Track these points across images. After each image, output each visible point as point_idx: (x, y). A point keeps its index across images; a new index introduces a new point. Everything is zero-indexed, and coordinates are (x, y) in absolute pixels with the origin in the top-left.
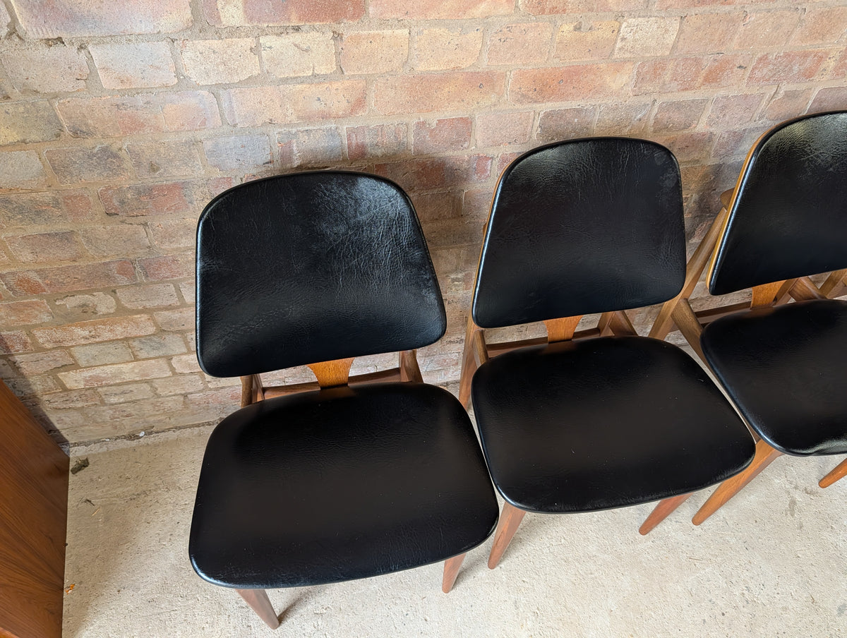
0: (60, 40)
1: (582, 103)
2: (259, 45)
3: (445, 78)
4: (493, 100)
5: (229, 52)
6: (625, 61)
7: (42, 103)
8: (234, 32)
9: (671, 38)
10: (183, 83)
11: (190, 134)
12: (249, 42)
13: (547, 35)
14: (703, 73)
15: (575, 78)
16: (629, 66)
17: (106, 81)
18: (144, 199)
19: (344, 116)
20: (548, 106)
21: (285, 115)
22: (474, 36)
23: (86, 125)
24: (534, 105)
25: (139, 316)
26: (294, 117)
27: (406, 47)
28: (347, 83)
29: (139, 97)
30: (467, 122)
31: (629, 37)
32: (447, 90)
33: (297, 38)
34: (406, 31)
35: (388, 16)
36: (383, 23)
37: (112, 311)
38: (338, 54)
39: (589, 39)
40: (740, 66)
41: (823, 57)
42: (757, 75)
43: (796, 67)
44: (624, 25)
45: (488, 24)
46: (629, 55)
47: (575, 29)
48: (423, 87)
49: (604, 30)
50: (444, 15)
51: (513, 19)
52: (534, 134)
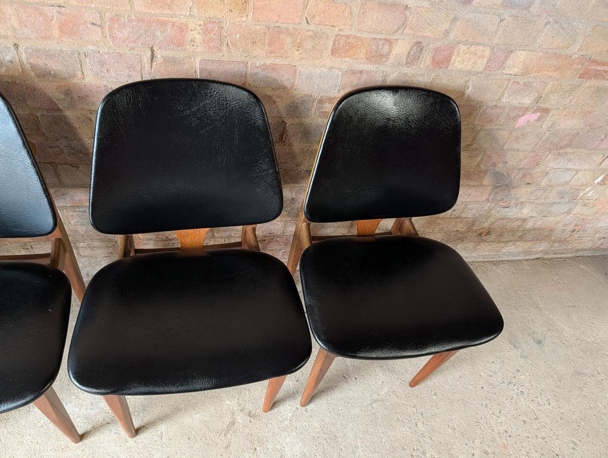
14: (55, 24)
40: (93, 24)
41: (182, 29)
42: (119, 35)
43: (158, 33)
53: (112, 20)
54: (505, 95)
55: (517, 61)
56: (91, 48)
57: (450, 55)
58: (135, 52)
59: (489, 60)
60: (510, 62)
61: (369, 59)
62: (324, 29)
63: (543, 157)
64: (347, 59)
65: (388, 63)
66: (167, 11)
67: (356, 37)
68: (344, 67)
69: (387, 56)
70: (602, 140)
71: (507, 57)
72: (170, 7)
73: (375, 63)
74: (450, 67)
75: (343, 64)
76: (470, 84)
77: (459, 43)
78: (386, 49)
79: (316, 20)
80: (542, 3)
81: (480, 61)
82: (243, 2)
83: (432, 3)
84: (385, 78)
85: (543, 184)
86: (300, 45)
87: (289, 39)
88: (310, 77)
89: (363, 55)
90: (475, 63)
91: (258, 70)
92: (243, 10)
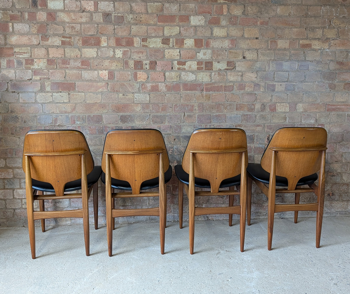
0: (15, 92)
1: (130, 114)
2: (52, 95)
3: (94, 105)
4: (107, 111)
5: (46, 96)
7: (7, 104)
8: (48, 92)
9: (148, 99)
10: (36, 102)
11: (35, 114)
12: (51, 94)
13: (117, 96)
14: (161, 108)
15: (126, 107)
16: (139, 105)
17: (21, 101)
18: (21, 130)
19: (70, 113)
20: (121, 114)
21: (57, 111)
22: (100, 96)
23: (14, 110)
24: (117, 113)
25: (10, 170)
26: (58, 112)
27: (84, 97)
28: (71, 104)
29: (26, 104)
30: (100, 116)
31: (137, 98)
32: (94, 108)
33: (60, 94)
34: (84, 94)
35: (80, 90)
36: (79, 92)
37: (3, 166)
38: (69, 98)
39: (127, 98)
40: (170, 107)
41: (193, 106)
42: (176, 109)
43: (186, 108)
44: (135, 95)
45: (102, 93)
46: (139, 102)
47: (123, 95)
48: (89, 107)
49: (130, 96)
50: (92, 91)
51: (108, 92)
52: (119, 121)
53: (175, 105)
54: (302, 120)
55: (300, 107)
56: (169, 114)
57: (275, 107)
58: (180, 114)
59: (290, 108)
60: (297, 108)
61: (249, 111)
62: (232, 103)
64: (241, 111)
65: (255, 111)
66: (189, 102)
67: (242, 104)
69: (254, 109)
71: (296, 106)
73: (251, 112)
74: (277, 111)
75: (241, 113)
76: (287, 116)
77: (276, 103)
78: (253, 107)
79: (230, 100)
80: (298, 88)
81: (286, 108)
82: (208, 97)
83: (263, 92)
84: (256, 116)
85: (343, 161)
86: (226, 108)
87: (222, 107)
88: (231, 118)
89: (246, 109)
90: (285, 109)
91: (214, 117)
92: (209, 100)
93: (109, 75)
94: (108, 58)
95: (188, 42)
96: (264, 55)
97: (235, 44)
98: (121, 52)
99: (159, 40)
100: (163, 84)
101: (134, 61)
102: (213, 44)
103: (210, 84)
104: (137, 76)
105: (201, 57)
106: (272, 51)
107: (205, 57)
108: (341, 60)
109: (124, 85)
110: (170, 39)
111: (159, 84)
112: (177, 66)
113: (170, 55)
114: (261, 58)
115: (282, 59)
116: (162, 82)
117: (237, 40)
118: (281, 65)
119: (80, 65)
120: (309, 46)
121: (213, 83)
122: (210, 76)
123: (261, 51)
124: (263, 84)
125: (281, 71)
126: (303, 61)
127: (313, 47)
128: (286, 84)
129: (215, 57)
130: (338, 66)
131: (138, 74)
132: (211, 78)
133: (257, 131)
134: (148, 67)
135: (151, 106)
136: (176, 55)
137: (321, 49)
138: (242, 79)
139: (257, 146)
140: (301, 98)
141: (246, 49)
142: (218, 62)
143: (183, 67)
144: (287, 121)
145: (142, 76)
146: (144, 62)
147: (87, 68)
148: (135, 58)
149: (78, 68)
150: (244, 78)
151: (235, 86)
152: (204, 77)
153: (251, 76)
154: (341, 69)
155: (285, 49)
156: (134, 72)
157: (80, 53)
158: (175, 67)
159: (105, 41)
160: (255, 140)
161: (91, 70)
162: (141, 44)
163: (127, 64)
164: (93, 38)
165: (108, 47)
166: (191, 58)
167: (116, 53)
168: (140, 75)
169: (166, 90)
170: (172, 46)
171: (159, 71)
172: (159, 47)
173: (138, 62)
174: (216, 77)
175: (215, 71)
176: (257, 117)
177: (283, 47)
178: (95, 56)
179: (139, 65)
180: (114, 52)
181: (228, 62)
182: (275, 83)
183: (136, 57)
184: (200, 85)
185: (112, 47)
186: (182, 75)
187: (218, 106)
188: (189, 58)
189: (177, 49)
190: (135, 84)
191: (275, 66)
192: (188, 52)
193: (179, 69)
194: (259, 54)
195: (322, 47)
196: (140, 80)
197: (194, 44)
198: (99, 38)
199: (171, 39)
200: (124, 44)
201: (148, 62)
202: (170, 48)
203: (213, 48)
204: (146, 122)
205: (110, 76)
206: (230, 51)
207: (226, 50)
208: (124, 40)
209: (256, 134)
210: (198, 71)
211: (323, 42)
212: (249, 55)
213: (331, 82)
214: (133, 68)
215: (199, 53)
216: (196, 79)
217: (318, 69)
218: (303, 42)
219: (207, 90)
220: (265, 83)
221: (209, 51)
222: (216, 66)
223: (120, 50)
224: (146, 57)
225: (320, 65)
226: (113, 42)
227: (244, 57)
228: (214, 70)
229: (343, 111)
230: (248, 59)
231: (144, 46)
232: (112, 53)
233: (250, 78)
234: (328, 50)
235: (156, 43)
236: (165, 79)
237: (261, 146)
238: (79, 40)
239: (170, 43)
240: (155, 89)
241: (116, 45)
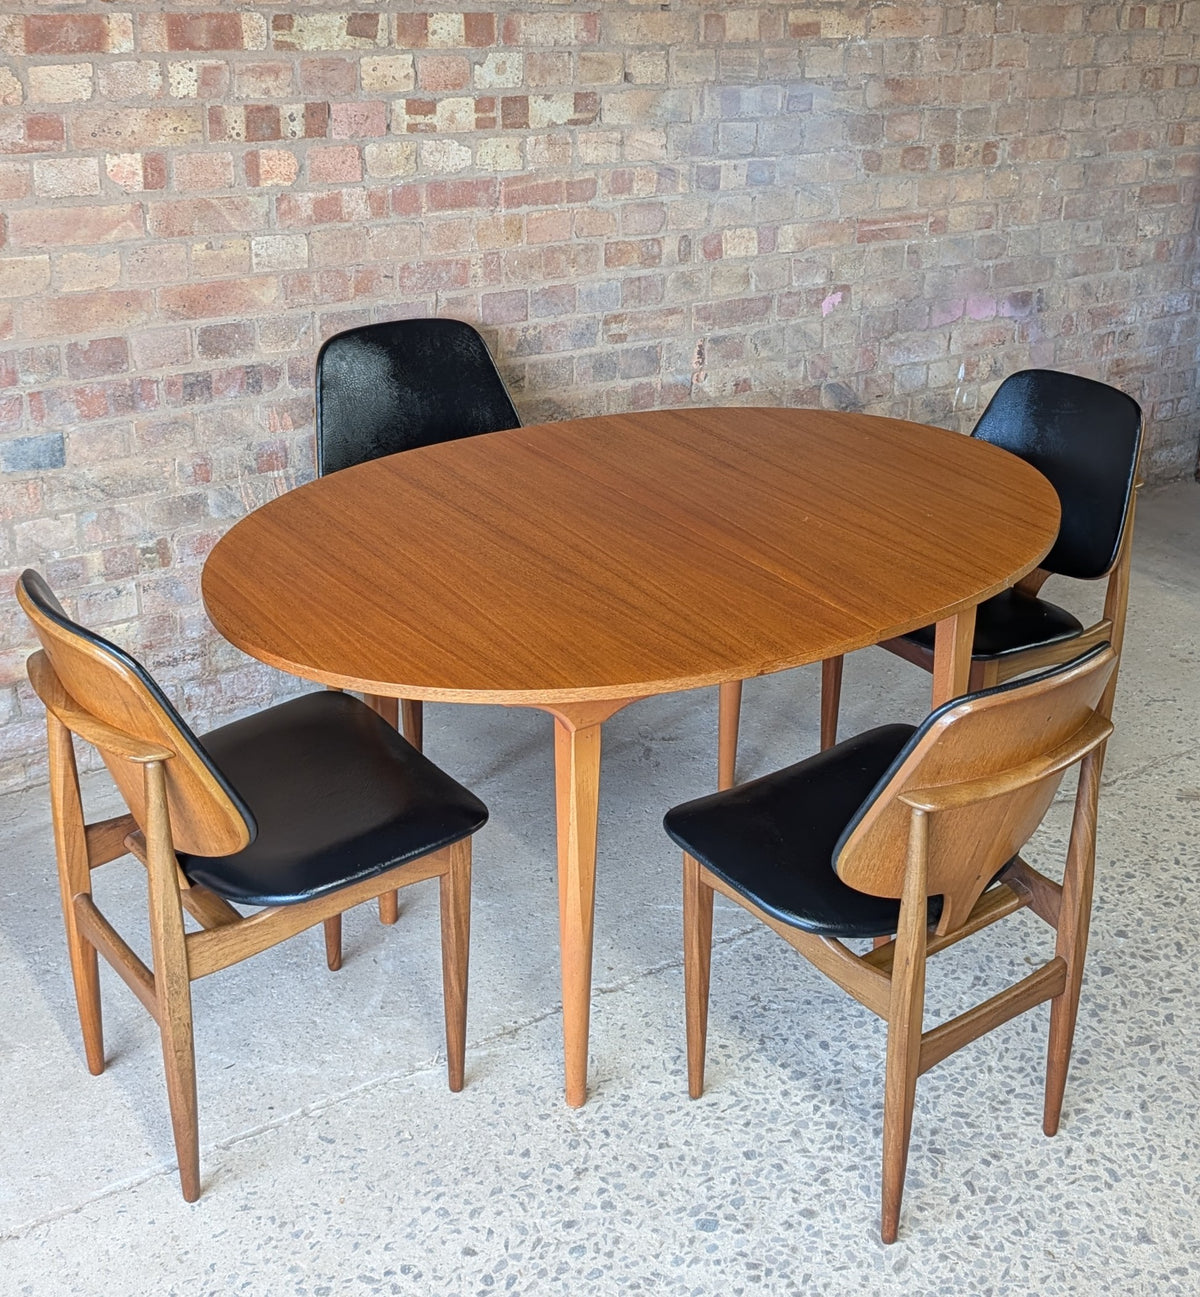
1: (238, 318)
3: (90, 298)
4: (144, 318)
6: (267, 275)
9: (304, 253)
13: (182, 255)
14: (352, 283)
15: (222, 293)
16: (272, 280)
20: (204, 322)
22: (112, 258)
24: (188, 322)
27: (48, 270)
30: (121, 342)
31: (262, 252)
32: (94, 310)
34: (47, 256)
35: (28, 244)
36: (25, 251)
39: (224, 256)
40: (386, 277)
41: (465, 265)
42: (408, 283)
44: (253, 243)
45: (123, 247)
46: (269, 270)
47: (207, 248)
48: (70, 309)
49: (235, 248)
50: (79, 241)
51: (146, 242)
52: (196, 353)
53: (402, 269)
54: (793, 278)
55: (787, 237)
56: (381, 302)
57: (720, 243)
58: (422, 299)
59: (759, 242)
60: (780, 239)
61: (643, 264)
62: (593, 240)
63: (876, 352)
64: (622, 268)
65: (662, 263)
66: (453, 251)
67: (624, 242)
68: (620, 276)
69: (659, 256)
70: (929, 314)
71: (775, 234)
72: (454, 246)
73: (650, 266)
74: (724, 257)
75: (619, 273)
76: (751, 271)
77: (723, 228)
78: (656, 249)
79: (585, 233)
80: (782, 175)
81: (750, 245)
82: (515, 228)
83: (684, 195)
84: (664, 281)
85: (897, 393)
86: (574, 261)
87: (563, 257)
88: (590, 294)
89: (635, 260)
90: (747, 247)
91: (539, 296)
92: (518, 236)
93: (145, 170)
94: (138, 101)
95: (444, 25)
96: (685, 64)
97: (598, 31)
98: (194, 75)
99: (338, 21)
100: (358, 190)
101: (246, 107)
102: (529, 31)
103: (521, 179)
104: (258, 166)
105: (488, 80)
106: (710, 52)
107: (503, 78)
108: (896, 74)
109: (210, 206)
110: (377, 15)
111: (344, 190)
112: (407, 117)
113: (378, 78)
114: (681, 76)
115: (738, 78)
116: (354, 185)
117: (605, 14)
118: (736, 98)
119: (20, 136)
120: (811, 29)
121: (530, 175)
122: (521, 148)
123: (679, 54)
124: (683, 169)
125: (736, 120)
126: (794, 81)
127: (826, 33)
128: (750, 163)
129: (533, 79)
130: (888, 95)
131: (263, 161)
132: (523, 157)
133: (667, 331)
134: (298, 127)
135: (315, 278)
136: (403, 75)
137: (846, 39)
138: (622, 155)
139: (671, 380)
140: (790, 206)
141: (632, 48)
142: (547, 98)
143: (428, 120)
144: (753, 287)
145: (277, 163)
146: (285, 111)
147: (53, 149)
148: (248, 96)
149: (15, 150)
150: (628, 150)
151: (600, 181)
152: (500, 155)
153: (650, 144)
154: (896, 104)
155: (747, 44)
156: (248, 154)
157: (18, 86)
158: (398, 124)
159: (125, 32)
160: (663, 363)
161: (70, 154)
162: (268, 38)
163: (219, 122)
164: (75, 21)
165: (140, 54)
166: (455, 86)
167: (171, 80)
168: (271, 163)
169: (368, 213)
170: (386, 43)
171: (342, 140)
172: (338, 48)
173: (259, 109)
174: (539, 153)
175: (536, 132)
176: (668, 284)
177: (742, 36)
178: (86, 95)
179: (263, 122)
180: (164, 74)
181: (577, 94)
182: (718, 163)
183: (253, 91)
184: (487, 184)
185: (153, 56)
186: (424, 153)
187: (549, 259)
188: (446, 87)
189: (403, 52)
190: (251, 199)
191: (717, 104)
192: (443, 63)
193: (412, 128)
194: (671, 62)
195: (847, 33)
196: (270, 182)
197: (463, 33)
198: (97, 19)
199: (382, 17)
200: (203, 39)
201: (298, 109)
202: (378, 50)
203: (527, 44)
204: (299, 345)
205: (153, 175)
206: (583, 54)
207: (570, 53)
208: (203, 23)
209: (668, 340)
210: (481, 132)
211: (852, 16)
212: (644, 70)
213: (869, 147)
214: (243, 134)
215: (481, 65)
216: (474, 163)
217: (836, 106)
218: (797, 18)
219: (513, 201)
220: (692, 164)
221: (516, 58)
222: (542, 111)
223: (189, 65)
224: (289, 90)
225: (841, 93)
226: (156, 35)
227: (627, 77)
228: (532, 126)
229: (898, 238)
230: (638, 81)
231: (280, 45)
232: (155, 80)
233: (646, 148)
234: (863, 42)
235: (325, 34)
236: (364, 170)
237: (680, 378)
238: (12, 31)
239: (377, 31)
240: (328, 211)
241: (171, 48)
